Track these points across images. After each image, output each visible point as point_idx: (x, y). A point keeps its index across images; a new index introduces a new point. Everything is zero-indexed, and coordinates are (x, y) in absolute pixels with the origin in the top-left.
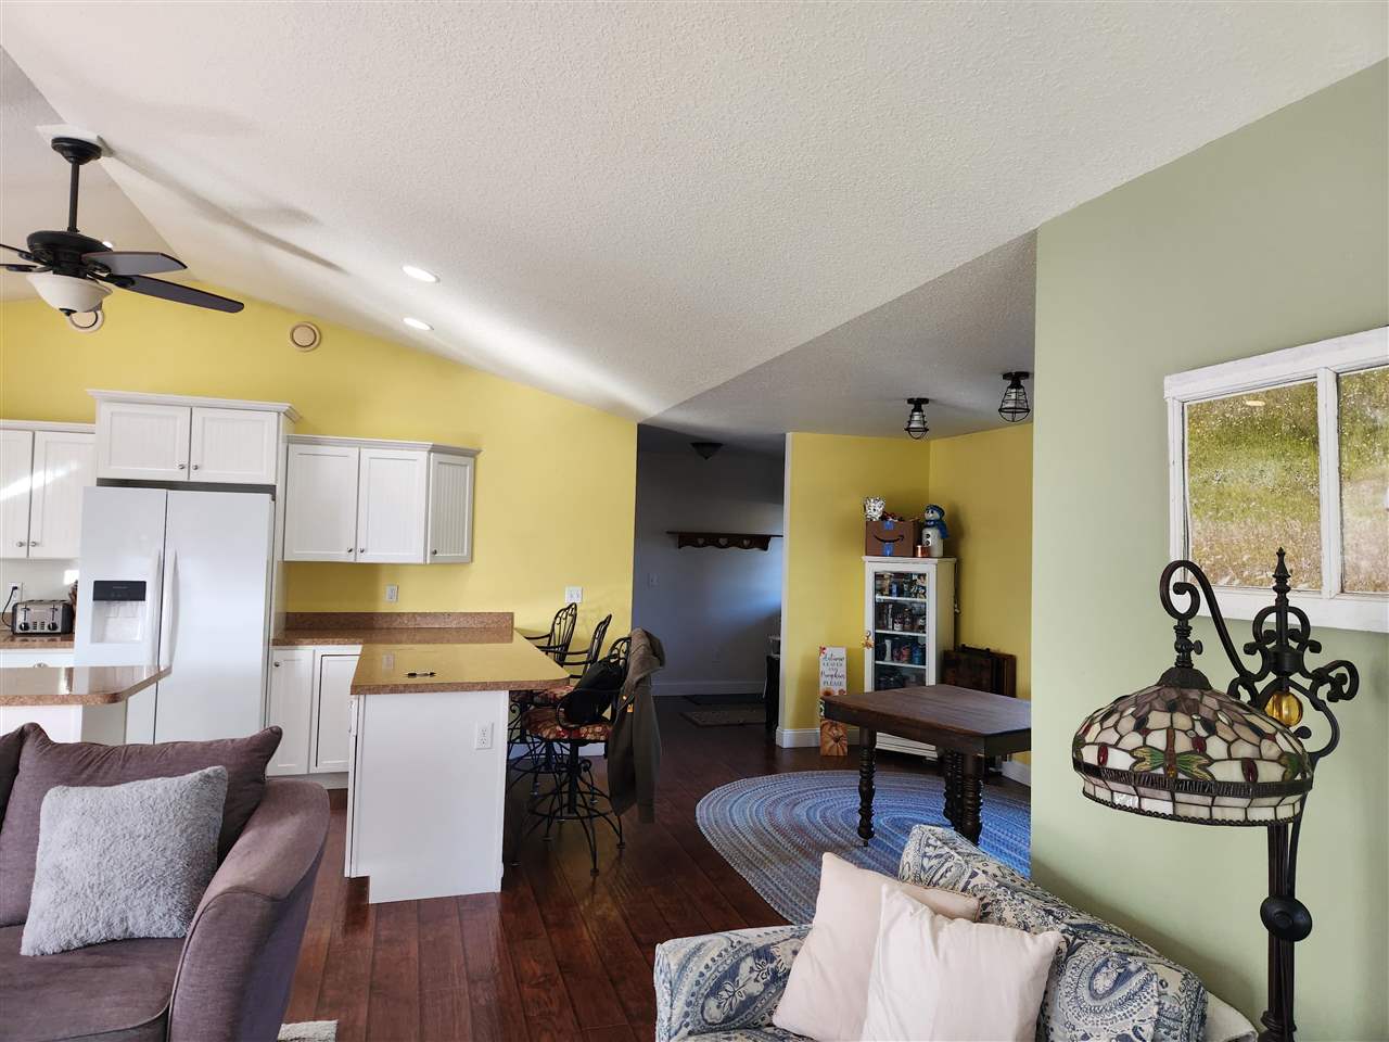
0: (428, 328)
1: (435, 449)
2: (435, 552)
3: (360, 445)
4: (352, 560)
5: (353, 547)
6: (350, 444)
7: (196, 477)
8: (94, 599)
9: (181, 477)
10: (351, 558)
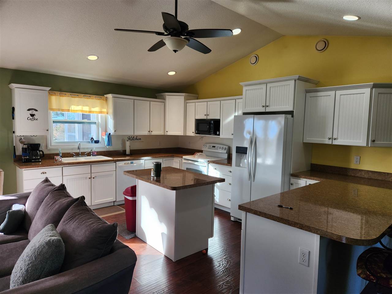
0: (357, 18)
1: (375, 86)
2: (374, 141)
3: (336, 90)
4: (330, 143)
5: (331, 137)
6: (331, 90)
7: (268, 110)
8: (236, 153)
9: (263, 110)
10: (330, 142)
